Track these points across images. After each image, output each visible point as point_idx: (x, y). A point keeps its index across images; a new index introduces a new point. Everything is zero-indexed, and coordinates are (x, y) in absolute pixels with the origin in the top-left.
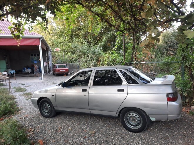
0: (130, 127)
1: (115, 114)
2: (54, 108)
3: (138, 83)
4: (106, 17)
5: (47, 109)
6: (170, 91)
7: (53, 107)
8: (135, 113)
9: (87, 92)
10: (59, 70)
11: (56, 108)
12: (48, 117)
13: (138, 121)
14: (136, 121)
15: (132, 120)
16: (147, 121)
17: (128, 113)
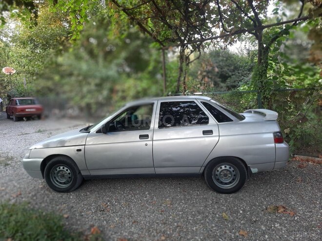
0: (221, 187)
1: (198, 170)
2: (80, 173)
3: (232, 121)
4: (139, 17)
5: (63, 176)
6: (276, 129)
7: (78, 172)
8: (228, 165)
9: (149, 139)
10: (23, 110)
11: (84, 173)
12: (67, 191)
13: (233, 175)
14: (229, 177)
15: (223, 176)
16: (246, 174)
17: (218, 167)
